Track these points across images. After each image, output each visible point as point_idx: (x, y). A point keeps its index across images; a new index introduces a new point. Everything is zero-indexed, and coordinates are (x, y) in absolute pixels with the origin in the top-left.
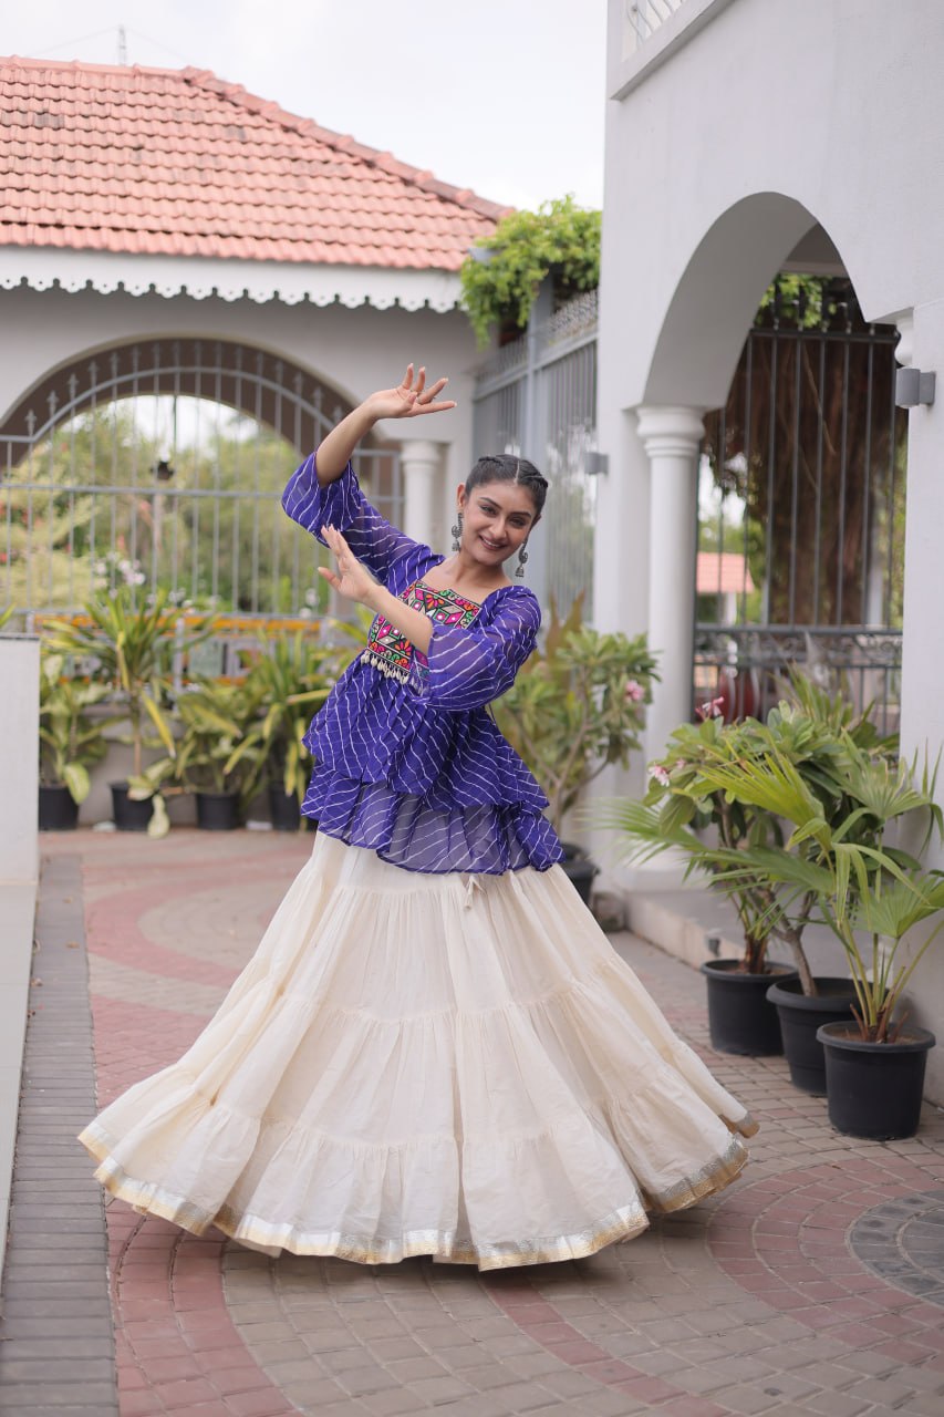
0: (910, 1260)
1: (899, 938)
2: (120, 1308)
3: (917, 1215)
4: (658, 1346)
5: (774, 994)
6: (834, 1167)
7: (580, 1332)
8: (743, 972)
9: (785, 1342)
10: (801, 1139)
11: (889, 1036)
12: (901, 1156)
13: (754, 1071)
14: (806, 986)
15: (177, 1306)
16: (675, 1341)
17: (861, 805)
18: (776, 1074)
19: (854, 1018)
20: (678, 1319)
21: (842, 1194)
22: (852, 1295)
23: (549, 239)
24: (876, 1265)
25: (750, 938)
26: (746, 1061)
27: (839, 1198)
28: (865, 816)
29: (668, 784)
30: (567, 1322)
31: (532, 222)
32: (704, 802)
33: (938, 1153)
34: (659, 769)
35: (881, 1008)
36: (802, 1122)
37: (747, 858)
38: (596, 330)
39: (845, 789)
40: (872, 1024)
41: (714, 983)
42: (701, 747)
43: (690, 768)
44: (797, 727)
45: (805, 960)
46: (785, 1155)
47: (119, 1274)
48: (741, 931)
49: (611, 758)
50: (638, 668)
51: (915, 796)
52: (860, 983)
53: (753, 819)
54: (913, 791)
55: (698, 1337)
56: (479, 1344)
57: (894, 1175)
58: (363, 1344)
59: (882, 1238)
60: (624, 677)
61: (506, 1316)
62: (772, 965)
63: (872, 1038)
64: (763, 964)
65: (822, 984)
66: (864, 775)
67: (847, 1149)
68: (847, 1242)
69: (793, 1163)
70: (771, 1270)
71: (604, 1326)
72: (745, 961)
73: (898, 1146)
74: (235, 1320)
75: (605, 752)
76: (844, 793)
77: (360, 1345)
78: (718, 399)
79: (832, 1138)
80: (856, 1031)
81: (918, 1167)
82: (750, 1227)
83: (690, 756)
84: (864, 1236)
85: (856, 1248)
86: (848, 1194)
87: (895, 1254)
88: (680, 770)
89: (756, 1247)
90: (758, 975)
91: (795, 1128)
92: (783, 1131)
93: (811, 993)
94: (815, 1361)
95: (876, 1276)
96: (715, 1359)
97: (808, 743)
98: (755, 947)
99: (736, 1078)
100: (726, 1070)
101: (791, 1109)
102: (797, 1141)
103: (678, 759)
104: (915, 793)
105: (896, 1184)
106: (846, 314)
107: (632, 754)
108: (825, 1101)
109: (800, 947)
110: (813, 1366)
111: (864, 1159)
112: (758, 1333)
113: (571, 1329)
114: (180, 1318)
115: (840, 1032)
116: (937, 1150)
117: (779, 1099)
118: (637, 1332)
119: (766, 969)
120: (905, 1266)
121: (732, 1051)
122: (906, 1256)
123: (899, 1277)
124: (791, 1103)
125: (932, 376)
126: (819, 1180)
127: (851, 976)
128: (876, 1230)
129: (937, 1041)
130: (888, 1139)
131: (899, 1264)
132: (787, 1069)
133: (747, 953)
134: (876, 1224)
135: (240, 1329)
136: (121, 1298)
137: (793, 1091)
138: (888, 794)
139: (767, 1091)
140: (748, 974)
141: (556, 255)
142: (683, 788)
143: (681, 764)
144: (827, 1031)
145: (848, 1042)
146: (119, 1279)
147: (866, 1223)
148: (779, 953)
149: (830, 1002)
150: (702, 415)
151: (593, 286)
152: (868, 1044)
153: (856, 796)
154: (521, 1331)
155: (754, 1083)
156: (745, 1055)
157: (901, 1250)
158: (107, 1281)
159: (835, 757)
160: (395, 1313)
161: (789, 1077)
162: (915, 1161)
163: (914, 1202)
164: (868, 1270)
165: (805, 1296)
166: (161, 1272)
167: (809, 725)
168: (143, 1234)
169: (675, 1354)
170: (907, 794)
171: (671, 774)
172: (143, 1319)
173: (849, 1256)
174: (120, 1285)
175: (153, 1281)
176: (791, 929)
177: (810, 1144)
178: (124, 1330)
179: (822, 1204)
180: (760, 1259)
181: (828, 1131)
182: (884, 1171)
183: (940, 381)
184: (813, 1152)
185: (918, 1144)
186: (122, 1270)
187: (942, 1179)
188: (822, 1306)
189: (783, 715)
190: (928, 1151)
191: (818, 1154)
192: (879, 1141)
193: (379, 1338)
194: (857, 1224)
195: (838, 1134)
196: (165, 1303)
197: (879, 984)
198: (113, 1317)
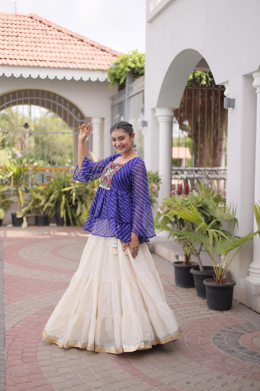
0: (228, 345)
1: (226, 255)
2: (8, 363)
3: (230, 332)
4: (157, 370)
5: (192, 271)
6: (208, 319)
7: (136, 367)
8: (184, 265)
9: (192, 368)
10: (199, 311)
11: (223, 282)
12: (227, 315)
13: (187, 292)
14: (201, 268)
15: (24, 362)
16: (162, 369)
17: (215, 219)
18: (193, 293)
19: (214, 277)
20: (163, 363)
21: (210, 326)
22: (211, 355)
23: (131, 61)
24: (218, 346)
25: (186, 255)
26: (185, 289)
28: (216, 221)
29: (162, 213)
30: (132, 364)
31: (127, 57)
32: (172, 218)
34: (160, 209)
35: (221, 274)
36: (199, 306)
37: (184, 233)
38: (144, 87)
39: (211, 214)
40: (218, 279)
41: (176, 268)
42: (171, 203)
43: (168, 209)
44: (198, 197)
45: (201, 261)
46: (195, 316)
48: (184, 253)
50: (156, 180)
51: (230, 216)
52: (215, 267)
53: (186, 222)
54: (230, 214)
55: (169, 368)
56: (108, 371)
57: (224, 321)
59: (220, 339)
60: (152, 183)
61: (116, 363)
62: (192, 262)
63: (219, 283)
64: (190, 262)
65: (205, 268)
66: (216, 210)
67: (212, 314)
68: (211, 340)
69: (197, 318)
70: (189, 348)
72: (184, 262)
73: (225, 313)
76: (211, 215)
77: (74, 372)
78: (177, 106)
79: (208, 311)
80: (214, 281)
81: (231, 318)
82: (184, 336)
83: (169, 206)
84: (215, 338)
85: (213, 342)
86: (211, 326)
87: (224, 343)
88: (166, 209)
89: (185, 342)
90: (188, 266)
91: (198, 308)
92: (195, 309)
93: (202, 270)
94: (200, 374)
95: (218, 349)
96: (173, 374)
97: (201, 201)
98: (187, 258)
99: (181, 294)
100: (179, 292)
101: (197, 303)
102: (198, 312)
103: (165, 206)
104: (230, 215)
105: (225, 323)
106: (213, 82)
107: (155, 204)
108: (206, 300)
109: (199, 258)
111: (216, 316)
112: (185, 366)
113: (133, 366)
114: (25, 365)
115: (210, 281)
116: (237, 314)
117: (194, 300)
118: (152, 367)
119: (191, 264)
121: (181, 287)
122: (227, 344)
123: (224, 350)
124: (197, 301)
125: (234, 100)
126: (204, 323)
127: (213, 266)
128: (219, 337)
129: (237, 283)
130: (223, 311)
131: (225, 346)
132: (196, 291)
133: (185, 259)
134: (219, 335)
135: (41, 368)
136: (8, 360)
137: (198, 298)
138: (223, 215)
139: (190, 298)
140: (186, 265)
141: (133, 66)
142: (166, 214)
143: (166, 207)
144: (206, 281)
145: (212, 284)
146: (8, 354)
147: (216, 335)
148: (194, 259)
149: (208, 273)
150: (173, 110)
151: (143, 74)
152: (218, 285)
153: (214, 216)
154: (119, 367)
155: (187, 295)
156: (185, 287)
157: (226, 342)
158: (4, 355)
159: (208, 205)
160: (85, 362)
161: (196, 294)
164: (216, 348)
165: (199, 355)
166: (20, 352)
167: (201, 197)
168: (15, 341)
169: (162, 373)
170: (228, 215)
171: (163, 210)
172: (14, 366)
173: (211, 344)
174: (8, 356)
175: (18, 355)
176: (197, 253)
177: (202, 313)
178: (8, 369)
179: (204, 329)
180: (186, 345)
181: (207, 309)
182: (222, 320)
183: (236, 101)
184: (202, 315)
185: (232, 312)
186: (8, 352)
187: (237, 322)
188: (203, 358)
189: (194, 194)
190: (234, 314)
191: (204, 315)
192: (221, 311)
193: (80, 370)
194: (214, 335)
195: (210, 310)
196: (21, 361)
197: (220, 268)
198: (6, 365)
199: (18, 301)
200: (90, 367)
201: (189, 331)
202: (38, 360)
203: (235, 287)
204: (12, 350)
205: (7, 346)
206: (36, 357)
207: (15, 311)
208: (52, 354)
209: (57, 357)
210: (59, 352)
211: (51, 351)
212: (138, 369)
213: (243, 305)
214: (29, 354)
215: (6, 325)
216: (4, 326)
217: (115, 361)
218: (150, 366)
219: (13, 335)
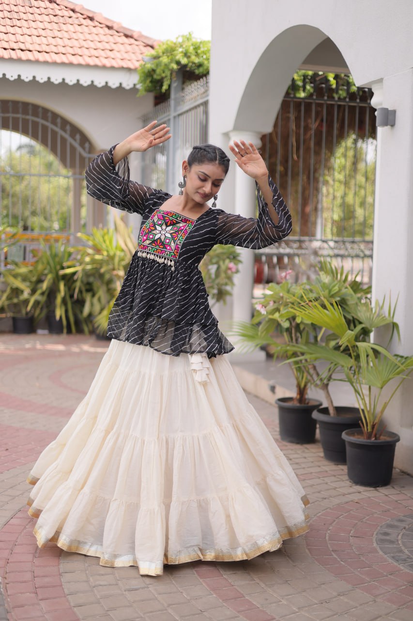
0: (409, 554)
1: (382, 388)
2: (9, 600)
3: (405, 528)
4: (297, 610)
5: (315, 415)
6: (356, 502)
7: (254, 603)
8: (296, 404)
9: (361, 605)
10: (337, 488)
11: (377, 436)
12: (386, 495)
13: (304, 452)
14: (331, 411)
15: (40, 597)
16: (306, 607)
17: (360, 323)
18: (314, 453)
19: (360, 427)
20: (304, 594)
21: (365, 518)
23: (182, 52)
24: (393, 557)
25: (299, 386)
26: (298, 447)
27: (364, 520)
28: (363, 328)
29: (265, 313)
30: (247, 598)
31: (173, 45)
32: (285, 321)
33: (403, 493)
34: (261, 306)
35: (373, 423)
36: (333, 479)
37: (304, 348)
38: (208, 96)
39: (353, 315)
40: (369, 430)
41: (281, 409)
42: (281, 295)
43: (276, 306)
44: (330, 284)
45: (331, 399)
46: (331, 497)
47: (6, 578)
48: (295, 382)
49: (218, 300)
50: (232, 257)
51: (385, 318)
52: (363, 410)
53: (304, 329)
54: (383, 316)
55: (317, 604)
56: (205, 613)
57: (387, 506)
58: (143, 616)
59: (392, 542)
60: (227, 261)
61: (214, 596)
62: (310, 400)
63: (369, 437)
64: (305, 399)
65: (339, 410)
66: (359, 308)
67: (359, 492)
68: (375, 545)
69: (336, 501)
70: (342, 563)
71: (267, 599)
72: (296, 398)
73: (383, 491)
74: (72, 604)
75: (216, 297)
76: (353, 317)
77: (142, 617)
78: (268, 129)
79: (351, 487)
80: (361, 433)
81: (396, 501)
82: (325, 538)
83: (275, 299)
84: (382, 541)
85: (381, 548)
86: (368, 517)
87: (401, 551)
88: (271, 306)
89: (331, 549)
90: (303, 405)
91: (331, 482)
92: (327, 483)
93: (334, 414)
94: (380, 616)
95: (396, 564)
96: (328, 617)
97: (336, 293)
98: (302, 392)
99: (296, 456)
100: (290, 452)
101: (327, 472)
102: (335, 488)
103: (271, 301)
104: (385, 317)
105: (389, 511)
106: (325, 90)
107: (228, 298)
108: (345, 468)
109: (328, 392)
110: (378, 620)
111: (369, 497)
112: (346, 600)
113: (250, 602)
114: (43, 604)
115: (352, 434)
116: (403, 492)
117: (319, 467)
118: (284, 602)
119: (307, 401)
120: (408, 558)
121: (292, 442)
122: (406, 551)
123: (407, 564)
124: (326, 468)
125: (394, 112)
126: (351, 510)
127: (357, 406)
128: (388, 538)
129: (401, 438)
130: (378, 487)
131: (404, 557)
132: (322, 450)
133: (298, 394)
134: (386, 534)
135: (75, 609)
136: (9, 593)
137: (326, 462)
138: (372, 317)
139: (312, 462)
140: (298, 405)
141: (184, 61)
142: (273, 315)
143: (272, 303)
144: (347, 434)
145: (360, 440)
146: (6, 582)
147: (381, 533)
148: (315, 394)
149: (346, 418)
150: (260, 136)
151: (206, 74)
152: (369, 441)
153: (358, 318)
154: (224, 604)
155: (305, 458)
156: (298, 443)
157: (403, 548)
159: (348, 300)
160: (156, 596)
161: (322, 454)
162: (394, 498)
163: (401, 521)
164: (390, 560)
165: (364, 577)
166: (28, 576)
167: (337, 284)
168: (15, 553)
169: (307, 615)
170: (381, 317)
171: (267, 308)
172: (22, 606)
173: (378, 553)
174: (7, 585)
175: (25, 582)
176: (324, 383)
177: (342, 491)
178: (13, 613)
179: (357, 523)
180: (335, 556)
181: (348, 483)
182: (381, 504)
183: (398, 114)
184: (344, 495)
185: (393, 489)
186: (7, 576)
187: (410, 508)
188: (373, 583)
189: (322, 279)
190: (399, 492)
191: (347, 496)
192: (374, 487)
193: (151, 612)
194: (377, 534)
195: (353, 485)
196: (33, 595)
197: (372, 410)
198: (6, 605)
199: (6, 471)
200: (169, 605)
201: (331, 528)
202: (66, 591)
203: (398, 444)
204: (13, 572)
205: (1, 563)
206: (61, 585)
207: (4, 491)
208: (91, 579)
209: (101, 585)
210: (103, 575)
211: (87, 572)
212: (261, 608)
213: (408, 475)
214: (47, 580)
217: (212, 593)
218: (281, 601)
219: (9, 541)
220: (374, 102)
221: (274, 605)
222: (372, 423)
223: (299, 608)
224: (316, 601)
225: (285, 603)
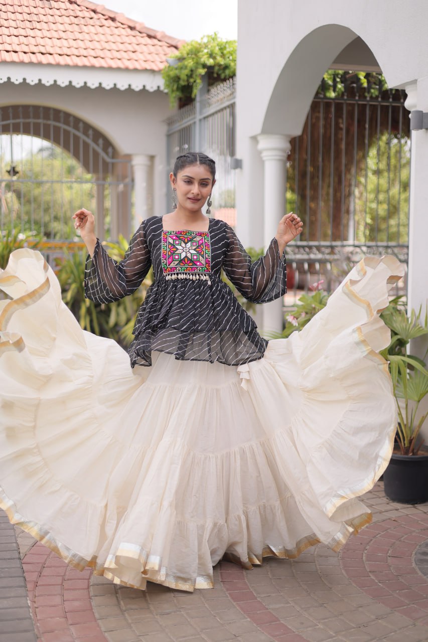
1: (419, 401)
2: (38, 625)
4: (334, 635)
6: (394, 520)
7: (290, 627)
9: (401, 629)
10: (373, 505)
11: (415, 451)
12: (425, 513)
15: (70, 622)
16: (343, 631)
17: (396, 334)
19: (397, 443)
20: (341, 617)
21: (403, 536)
23: (207, 53)
27: (402, 539)
28: (399, 340)
29: (297, 325)
30: (282, 622)
31: (198, 46)
34: (292, 317)
35: (411, 437)
38: (234, 98)
40: (406, 446)
42: (313, 306)
43: (308, 317)
47: (35, 602)
51: (421, 329)
54: (420, 326)
55: (354, 628)
56: (239, 638)
57: (426, 524)
61: (249, 619)
63: (407, 452)
66: (394, 318)
67: (397, 510)
68: (414, 565)
70: (380, 584)
71: (302, 623)
73: (421, 508)
74: (103, 629)
78: (298, 132)
79: (388, 504)
80: (398, 449)
82: (362, 559)
83: (307, 310)
84: (422, 561)
85: (420, 569)
86: (406, 536)
89: (368, 570)
91: (368, 499)
103: (302, 312)
104: (421, 327)
105: (427, 529)
106: (356, 90)
111: (407, 515)
112: (384, 624)
113: (285, 626)
114: (72, 629)
118: (320, 626)
126: (389, 529)
128: (427, 557)
130: (416, 504)
134: (425, 553)
135: (106, 634)
136: (38, 618)
138: (408, 327)
141: (211, 62)
143: (303, 315)
145: (396, 455)
146: (35, 605)
147: (420, 553)
150: (290, 139)
151: (233, 76)
152: (406, 456)
153: (393, 329)
154: (258, 628)
158: (29, 607)
160: (189, 620)
165: (402, 599)
166: (57, 600)
168: (44, 576)
169: (344, 639)
170: (418, 327)
171: (299, 319)
172: (52, 631)
173: (418, 574)
174: (36, 609)
175: (54, 606)
177: (378, 508)
178: (42, 639)
179: (394, 543)
180: (372, 577)
181: (385, 500)
182: (419, 522)
184: (381, 512)
186: (36, 599)
188: (413, 605)
191: (384, 513)
192: (412, 504)
193: (184, 637)
194: (416, 554)
195: (390, 502)
196: (63, 620)
197: (409, 425)
198: (36, 630)
200: (202, 630)
201: (368, 547)
202: (97, 616)
204: (42, 595)
205: (30, 586)
206: (91, 609)
208: (122, 603)
209: (132, 609)
211: (118, 595)
212: (296, 633)
214: (76, 604)
215: (19, 541)
216: (17, 543)
217: (246, 616)
218: (317, 625)
219: (38, 563)
220: (408, 104)
221: (310, 629)
222: (409, 438)
223: (335, 633)
224: (353, 625)
225: (322, 627)
